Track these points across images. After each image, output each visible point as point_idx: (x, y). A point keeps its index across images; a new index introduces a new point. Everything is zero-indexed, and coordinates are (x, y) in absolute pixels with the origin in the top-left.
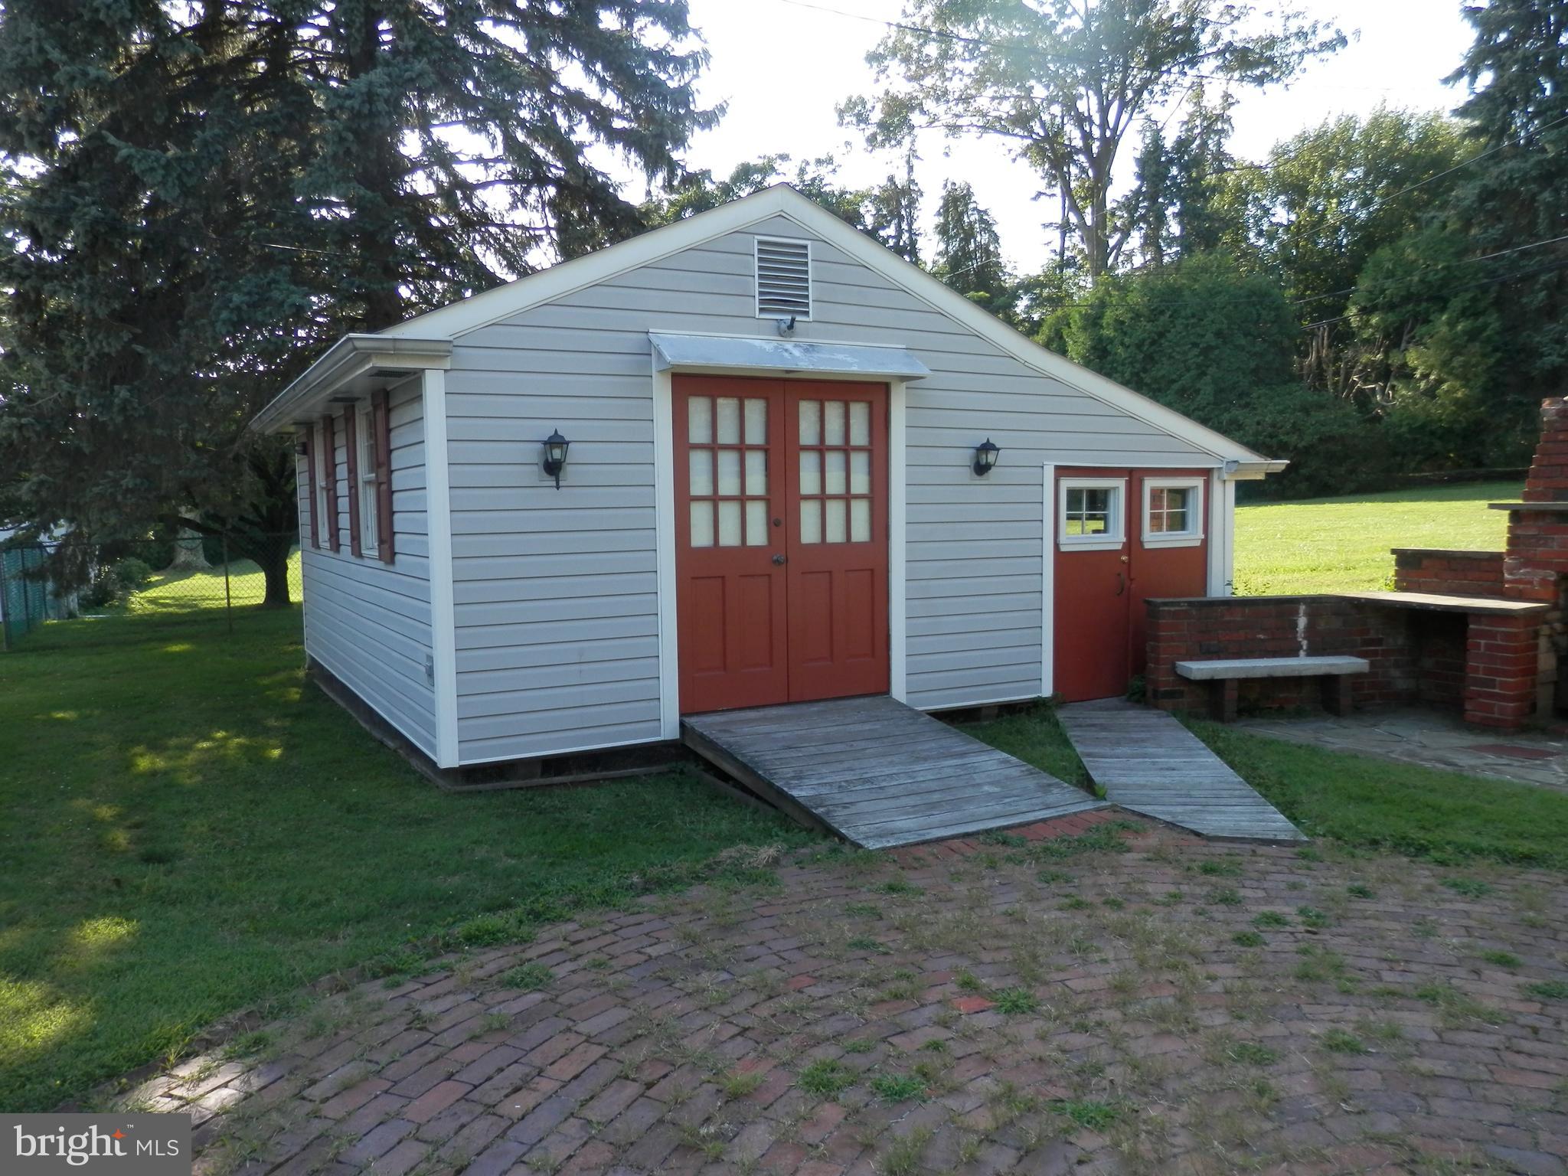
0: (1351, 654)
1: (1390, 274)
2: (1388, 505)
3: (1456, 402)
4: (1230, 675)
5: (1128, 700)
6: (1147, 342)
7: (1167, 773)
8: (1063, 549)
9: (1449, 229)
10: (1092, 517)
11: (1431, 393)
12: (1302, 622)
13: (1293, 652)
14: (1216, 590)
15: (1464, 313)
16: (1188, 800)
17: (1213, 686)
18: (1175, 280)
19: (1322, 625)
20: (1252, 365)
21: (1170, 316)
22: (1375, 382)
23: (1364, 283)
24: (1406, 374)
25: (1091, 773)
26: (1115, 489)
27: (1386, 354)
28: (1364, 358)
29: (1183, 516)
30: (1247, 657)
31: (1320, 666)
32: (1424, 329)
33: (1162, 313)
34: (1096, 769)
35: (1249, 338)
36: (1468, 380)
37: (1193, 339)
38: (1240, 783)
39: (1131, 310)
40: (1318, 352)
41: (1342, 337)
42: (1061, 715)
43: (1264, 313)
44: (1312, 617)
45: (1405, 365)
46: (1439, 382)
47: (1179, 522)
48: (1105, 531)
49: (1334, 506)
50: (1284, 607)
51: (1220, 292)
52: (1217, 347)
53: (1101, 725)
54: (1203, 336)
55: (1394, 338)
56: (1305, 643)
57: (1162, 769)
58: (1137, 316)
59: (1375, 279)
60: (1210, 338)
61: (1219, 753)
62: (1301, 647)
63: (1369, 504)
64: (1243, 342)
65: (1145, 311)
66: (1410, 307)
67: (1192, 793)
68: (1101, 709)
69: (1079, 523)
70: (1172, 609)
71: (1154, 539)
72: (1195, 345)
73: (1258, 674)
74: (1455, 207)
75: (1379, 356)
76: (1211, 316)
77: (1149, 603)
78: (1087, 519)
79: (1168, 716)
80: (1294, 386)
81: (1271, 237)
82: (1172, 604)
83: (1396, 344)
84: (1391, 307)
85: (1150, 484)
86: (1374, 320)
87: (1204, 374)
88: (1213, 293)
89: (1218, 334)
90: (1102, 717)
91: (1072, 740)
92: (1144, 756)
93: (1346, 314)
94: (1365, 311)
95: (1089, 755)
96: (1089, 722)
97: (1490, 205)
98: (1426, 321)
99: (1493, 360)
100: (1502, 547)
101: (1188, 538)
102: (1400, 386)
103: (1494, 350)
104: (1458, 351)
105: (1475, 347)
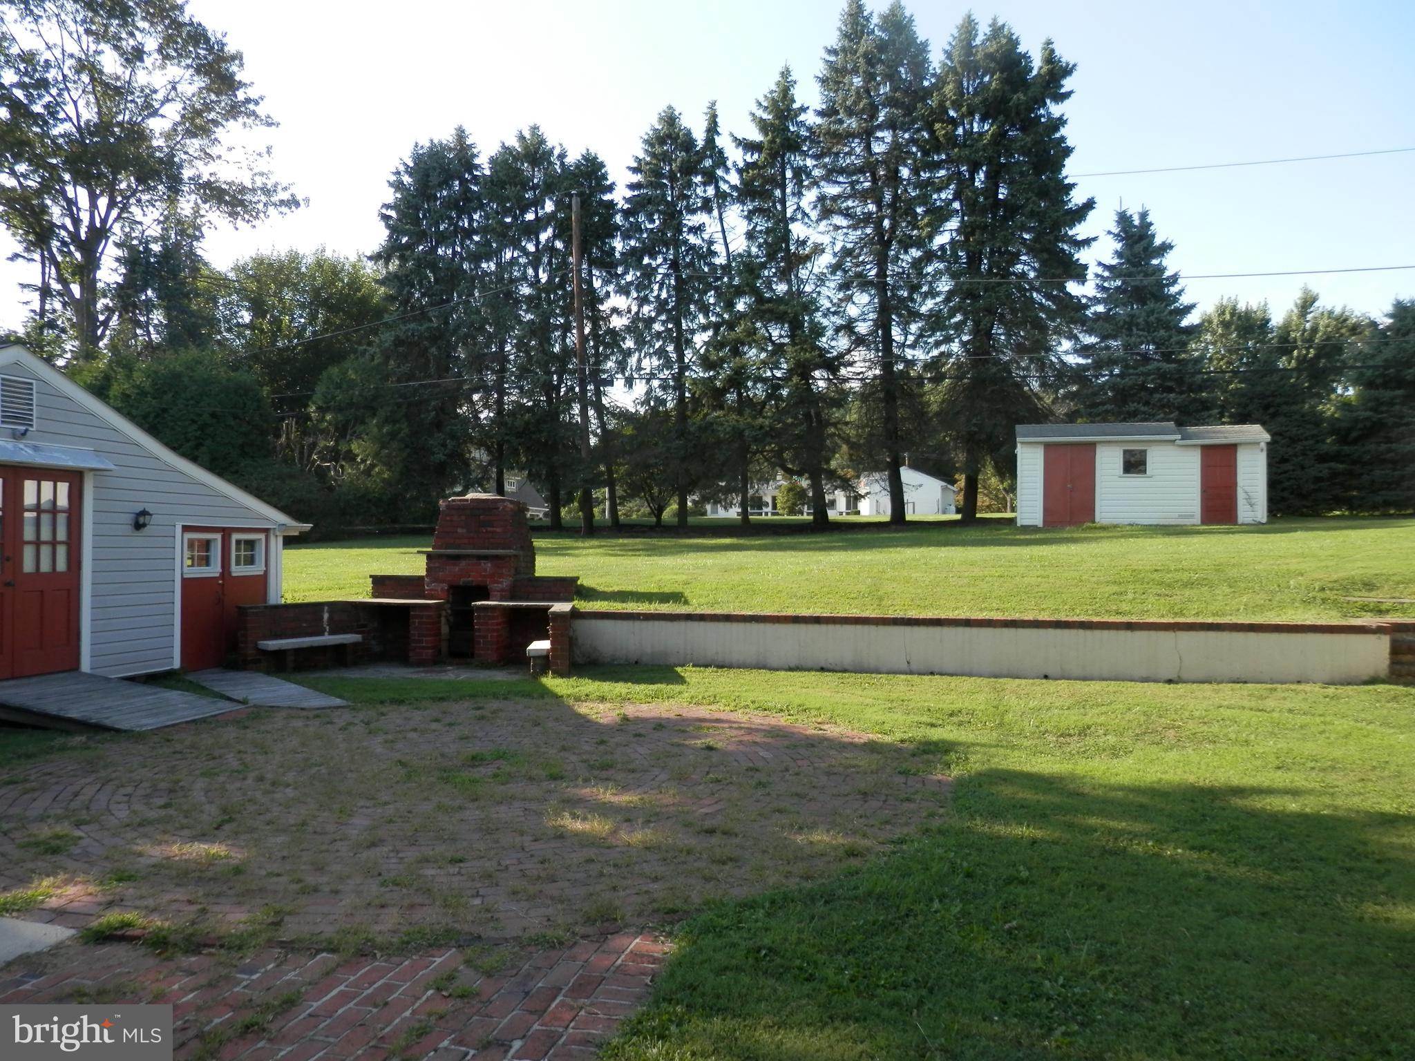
0: (353, 633)
1: (339, 386)
2: (345, 550)
3: (384, 480)
4: (290, 647)
5: (225, 668)
6: (152, 415)
7: (273, 692)
8: (186, 577)
9: (376, 361)
11: (368, 472)
12: (326, 616)
13: (321, 633)
14: (273, 600)
15: (386, 421)
17: (280, 654)
19: (336, 618)
20: (240, 441)
21: (173, 397)
22: (330, 462)
23: (320, 390)
24: (351, 457)
26: (215, 540)
27: (336, 441)
28: (322, 444)
29: (254, 556)
30: (297, 637)
31: (336, 640)
32: (362, 428)
33: (165, 392)
34: (233, 695)
35: (237, 420)
36: (391, 466)
39: (137, 386)
40: (287, 434)
42: (188, 678)
43: (248, 403)
44: (330, 612)
45: (350, 451)
46: (373, 466)
47: (251, 561)
48: (210, 565)
49: (308, 551)
50: (315, 609)
51: (214, 383)
52: (212, 425)
53: (218, 679)
55: (343, 431)
56: (328, 628)
57: (269, 691)
58: (143, 393)
59: (328, 388)
60: (206, 417)
62: (326, 630)
64: (232, 423)
65: (150, 390)
66: (352, 411)
67: (291, 697)
68: (212, 673)
70: (252, 611)
71: (237, 570)
72: (194, 421)
73: (305, 646)
74: (379, 346)
75: (332, 443)
76: (207, 400)
77: (241, 607)
79: (255, 672)
82: (252, 608)
83: (343, 436)
84: (340, 409)
85: (235, 537)
86: (328, 417)
87: (200, 445)
88: (207, 382)
89: (213, 415)
91: (207, 687)
92: (255, 688)
93: (308, 410)
94: (322, 410)
95: (223, 691)
96: (210, 679)
97: (401, 349)
98: (363, 422)
99: (405, 454)
100: (423, 573)
101: (256, 570)
102: (347, 466)
103: (407, 446)
104: (383, 446)
105: (395, 445)
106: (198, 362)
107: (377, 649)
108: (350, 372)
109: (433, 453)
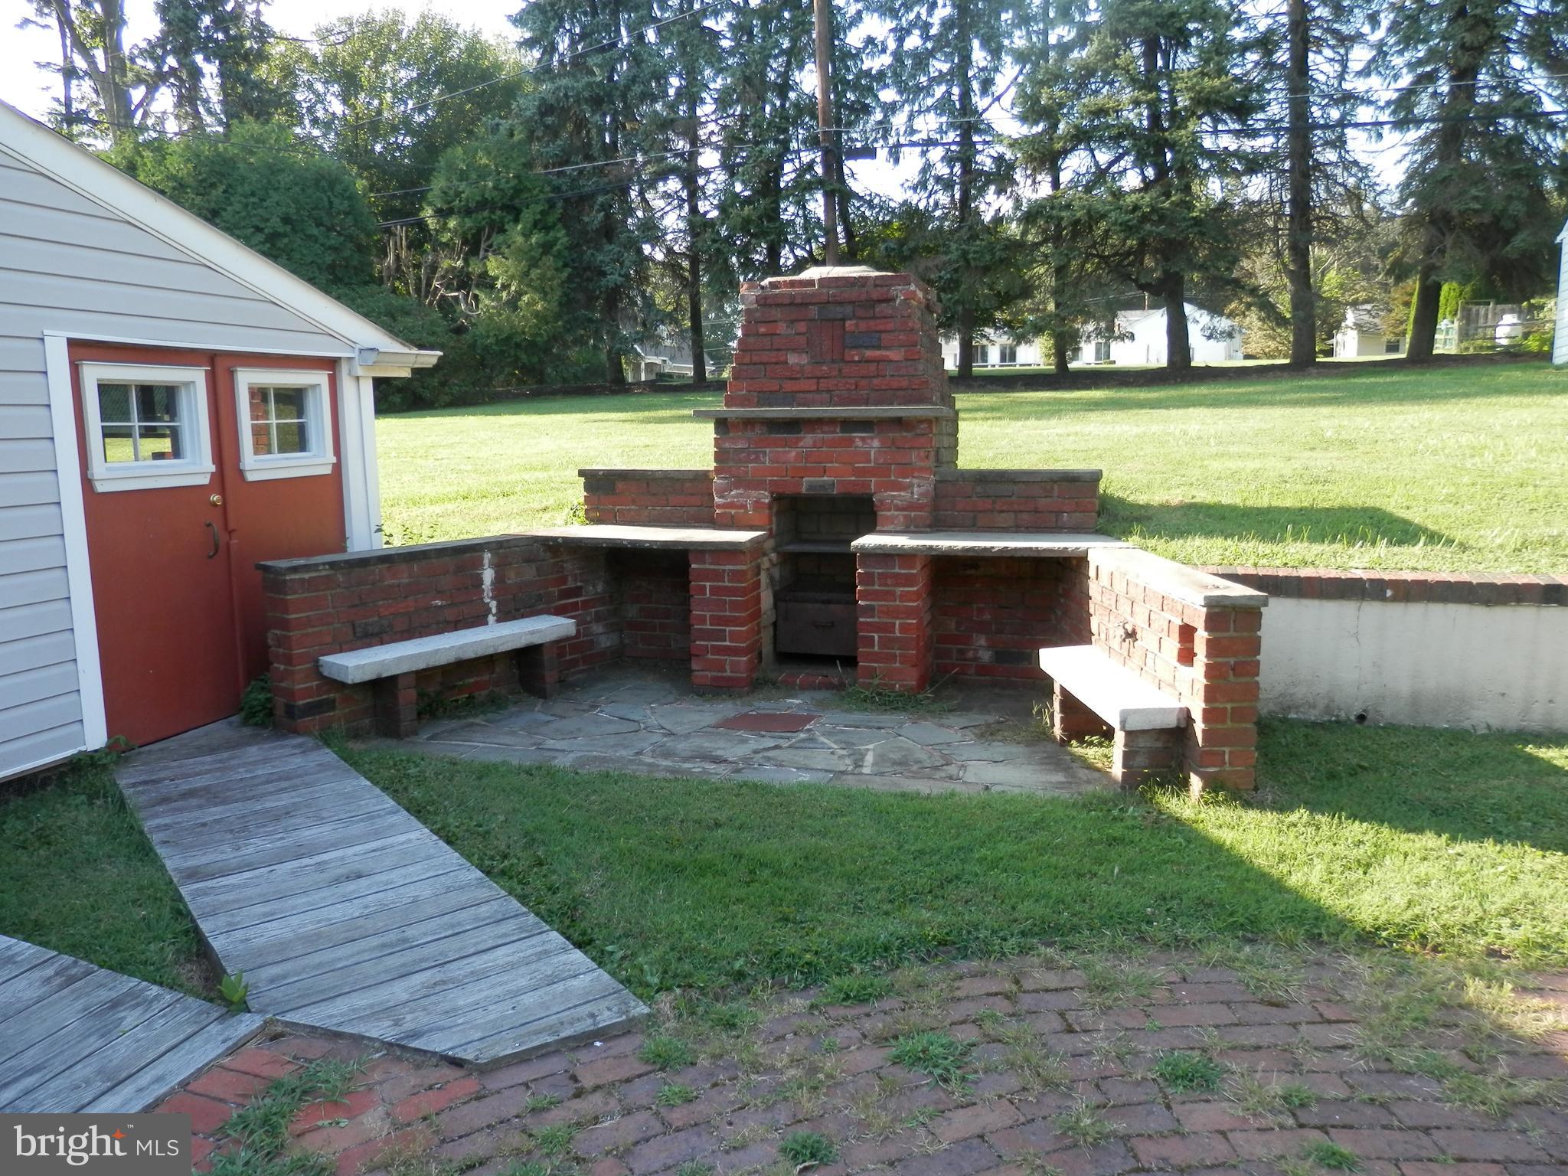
0: (549, 612)
1: (463, 176)
3: (537, 315)
4: (404, 668)
5: (245, 723)
7: (350, 887)
8: (101, 488)
9: (516, 138)
10: (149, 433)
11: (513, 304)
12: (488, 575)
13: (480, 620)
14: (361, 541)
15: (536, 226)
16: (409, 956)
17: (381, 687)
18: (225, 149)
19: (512, 578)
20: (329, 259)
21: (225, 192)
22: (458, 290)
23: (438, 184)
24: (487, 283)
25: (204, 926)
26: (188, 384)
27: (466, 260)
28: (445, 264)
29: (302, 429)
30: (421, 634)
31: (520, 636)
32: (501, 238)
33: (213, 185)
34: (213, 913)
35: (322, 228)
36: (546, 294)
37: (255, 221)
38: (479, 884)
39: (171, 177)
40: (397, 253)
41: (421, 237)
42: (126, 780)
43: (336, 201)
44: (499, 567)
45: (484, 274)
46: (520, 294)
47: (297, 440)
48: (176, 453)
49: (436, 419)
50: (461, 558)
51: (283, 170)
52: (285, 235)
53: (207, 789)
54: (268, 220)
55: (473, 245)
56: (493, 605)
57: (337, 881)
59: (448, 179)
60: (275, 222)
61: (419, 811)
62: (489, 611)
63: (471, 418)
64: (315, 231)
65: (191, 181)
66: (486, 214)
67: (410, 932)
68: (201, 751)
69: (129, 442)
70: (306, 576)
71: (259, 466)
73: (443, 660)
74: (518, 116)
75: (460, 263)
76: (275, 197)
77: (266, 569)
78: (142, 436)
79: (318, 748)
80: (374, 287)
81: (328, 126)
82: (306, 568)
83: (474, 251)
84: (468, 212)
85: (246, 379)
86: (452, 223)
88: (273, 170)
89: (286, 220)
90: (202, 772)
91: (155, 838)
92: (300, 852)
93: (422, 215)
94: (442, 214)
95: (193, 875)
96: (185, 786)
97: (549, 120)
98: (502, 230)
99: (565, 275)
100: (708, 464)
101: (314, 462)
102: (482, 296)
103: (566, 265)
104: (534, 263)
105: (549, 261)
106: (259, 140)
107: (606, 641)
108: (480, 154)
109: (604, 274)
